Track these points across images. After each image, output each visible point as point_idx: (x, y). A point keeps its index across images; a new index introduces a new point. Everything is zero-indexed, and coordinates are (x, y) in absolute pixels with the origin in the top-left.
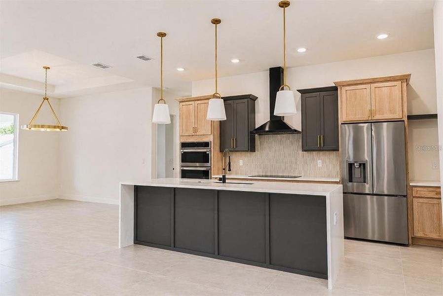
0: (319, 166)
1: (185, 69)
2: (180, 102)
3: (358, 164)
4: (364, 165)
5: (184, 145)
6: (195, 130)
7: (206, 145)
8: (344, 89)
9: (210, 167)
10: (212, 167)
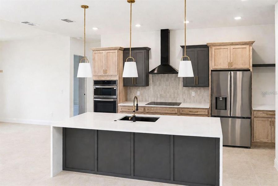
0: (193, 95)
1: (98, 28)
2: (93, 51)
3: (222, 98)
4: (226, 99)
5: (96, 83)
6: (105, 71)
7: (114, 82)
8: (214, 48)
9: (117, 98)
10: (118, 98)
